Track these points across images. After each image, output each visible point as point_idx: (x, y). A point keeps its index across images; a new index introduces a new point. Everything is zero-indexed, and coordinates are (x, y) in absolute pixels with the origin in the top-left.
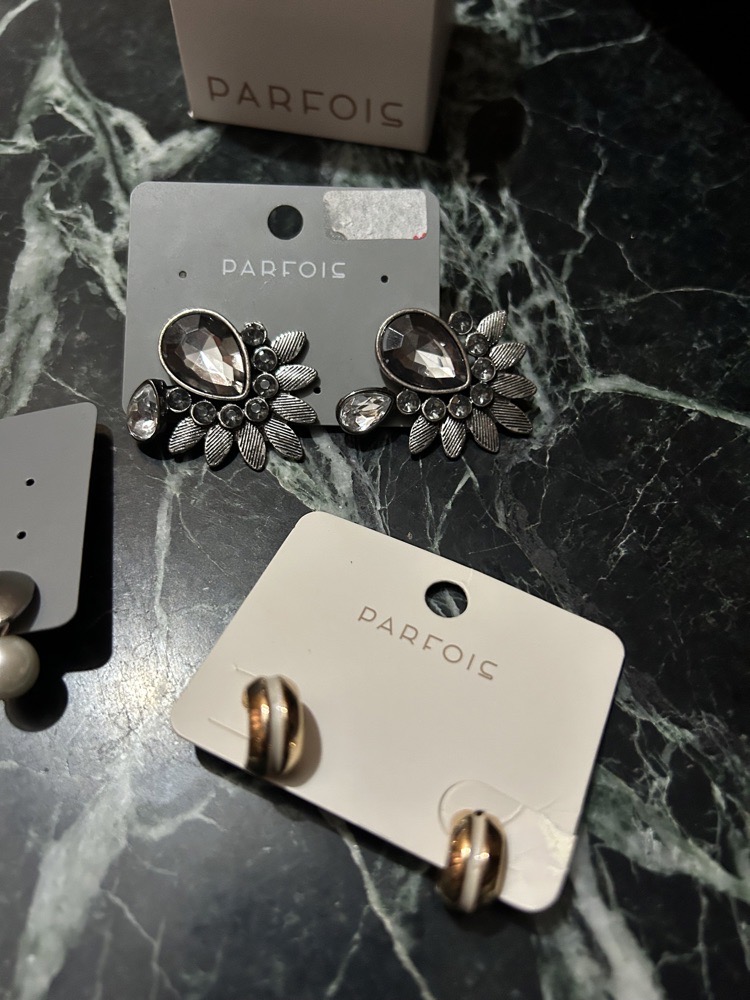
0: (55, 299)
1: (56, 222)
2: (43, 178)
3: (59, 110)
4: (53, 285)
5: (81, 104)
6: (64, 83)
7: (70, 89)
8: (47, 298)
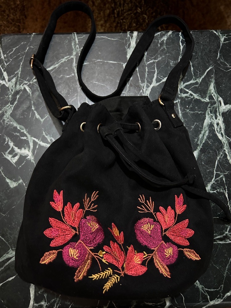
0: (209, 128)
1: (210, 116)
2: (209, 108)
3: (212, 95)
4: (209, 126)
5: (215, 95)
6: (213, 89)
7: (214, 91)
8: (208, 128)
